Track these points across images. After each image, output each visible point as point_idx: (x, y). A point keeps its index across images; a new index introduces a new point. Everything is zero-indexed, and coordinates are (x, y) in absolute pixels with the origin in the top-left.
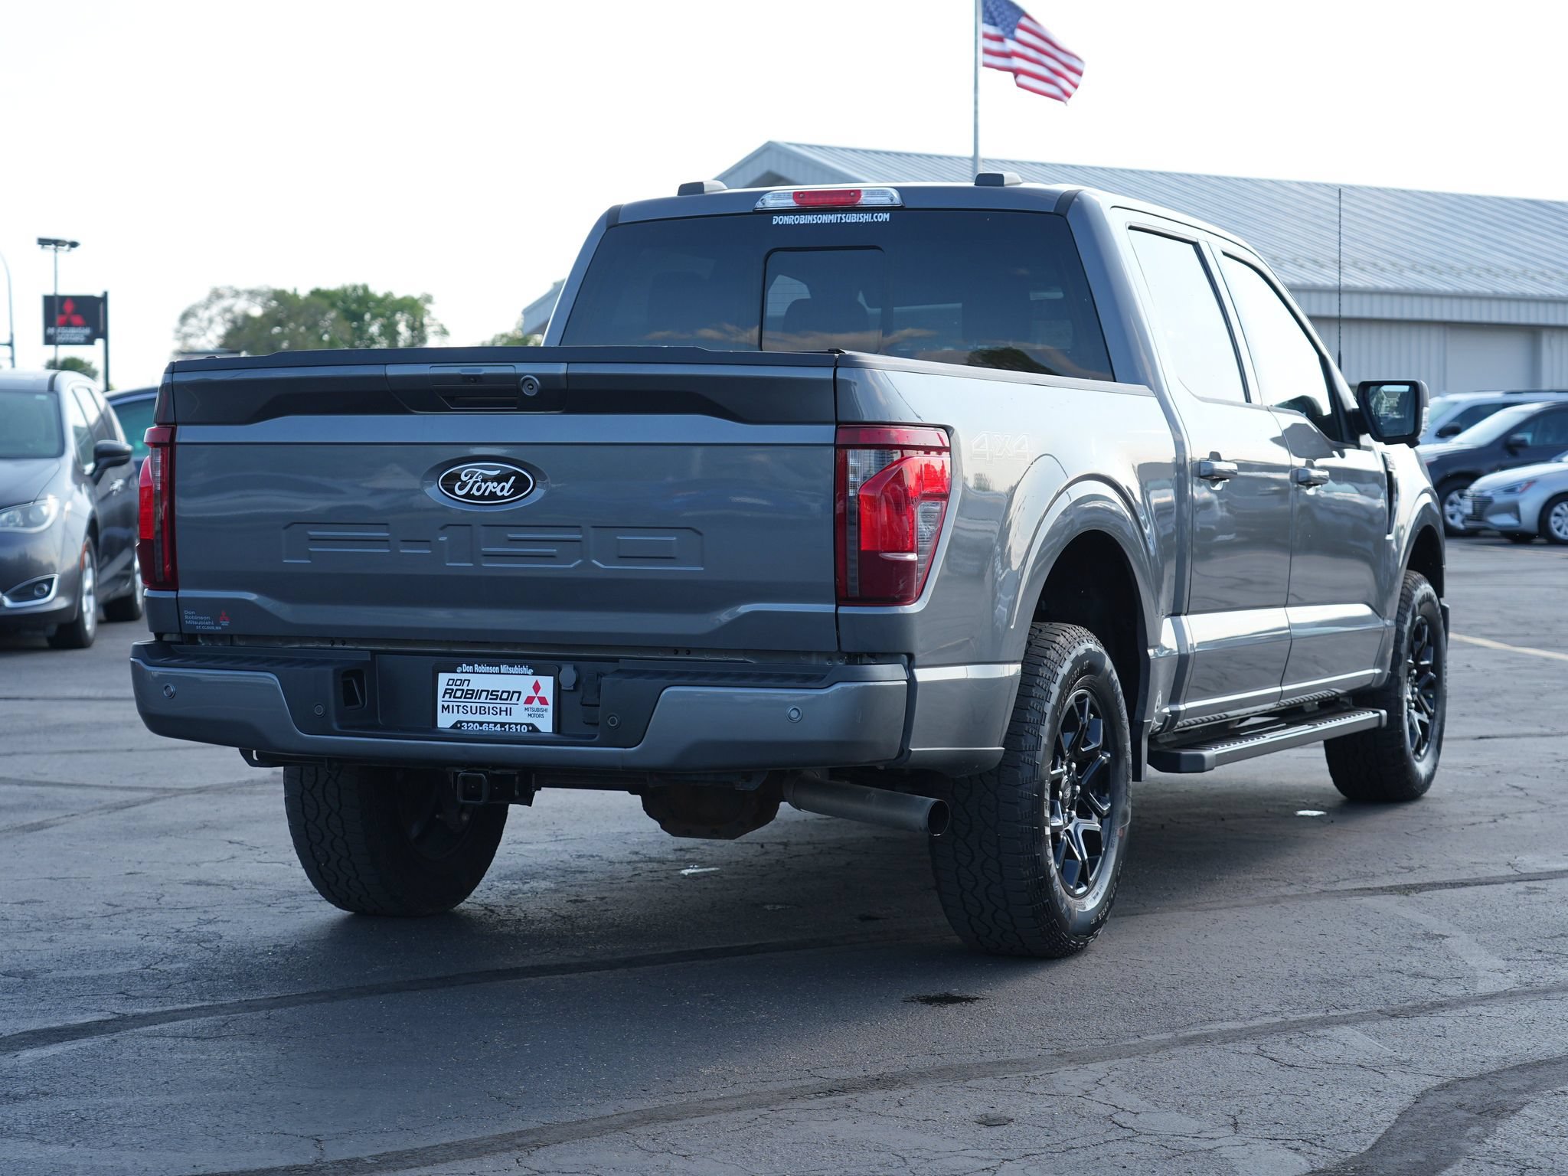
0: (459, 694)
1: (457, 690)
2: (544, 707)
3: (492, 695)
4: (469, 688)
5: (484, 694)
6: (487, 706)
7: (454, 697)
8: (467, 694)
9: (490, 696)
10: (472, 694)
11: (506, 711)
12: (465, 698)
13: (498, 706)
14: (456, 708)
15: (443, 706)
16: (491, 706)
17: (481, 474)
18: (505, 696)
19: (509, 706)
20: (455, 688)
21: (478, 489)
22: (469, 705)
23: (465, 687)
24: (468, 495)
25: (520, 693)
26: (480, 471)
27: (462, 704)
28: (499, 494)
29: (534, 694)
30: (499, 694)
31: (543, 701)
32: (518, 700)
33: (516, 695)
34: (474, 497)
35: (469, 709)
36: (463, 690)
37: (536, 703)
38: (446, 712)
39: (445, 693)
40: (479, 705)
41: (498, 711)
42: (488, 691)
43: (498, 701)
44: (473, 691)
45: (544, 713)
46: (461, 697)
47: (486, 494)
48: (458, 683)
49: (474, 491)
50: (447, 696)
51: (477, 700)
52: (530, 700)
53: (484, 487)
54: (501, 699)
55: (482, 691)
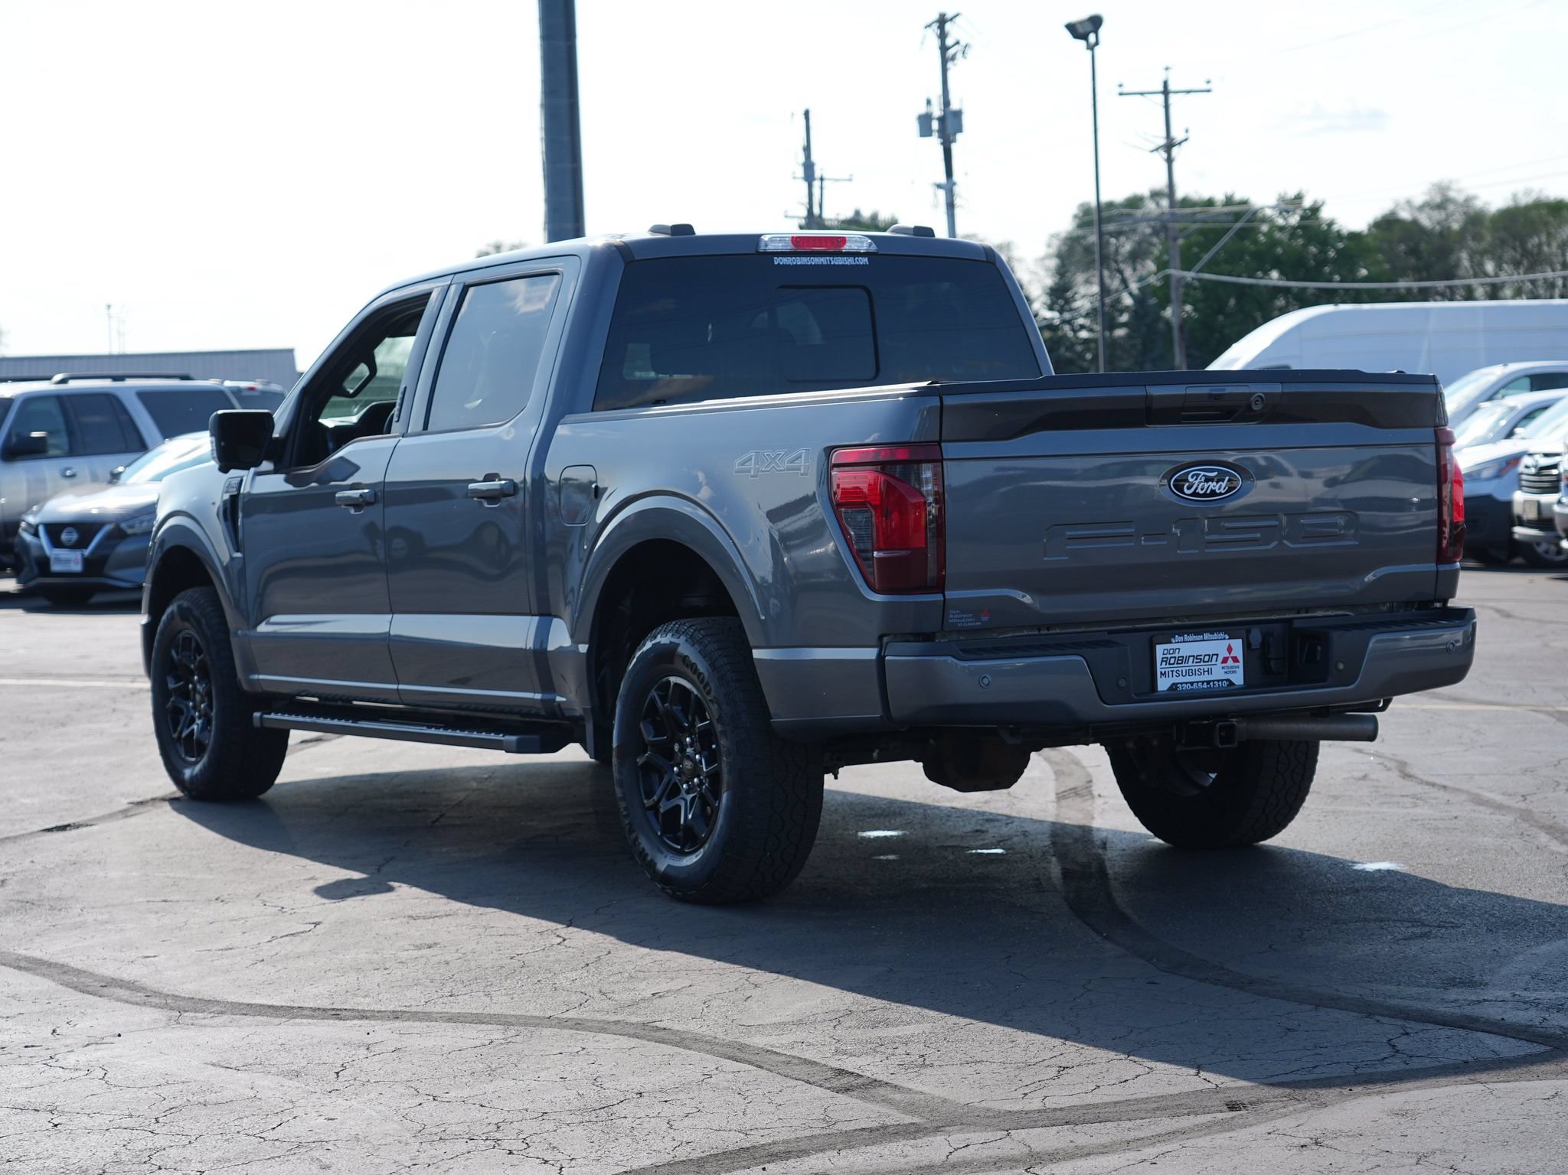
0: (1172, 661)
1: (1171, 658)
2: (1236, 664)
3: (1197, 659)
4: (1180, 655)
5: (1191, 658)
6: (1193, 668)
7: (1170, 664)
8: (1178, 660)
9: (1195, 660)
10: (1182, 660)
11: (1208, 671)
12: (1177, 663)
13: (1202, 667)
14: (1170, 673)
15: (1161, 672)
16: (1197, 668)
17: (1204, 475)
18: (1207, 658)
19: (1210, 667)
20: (1169, 656)
21: (1202, 489)
22: (1180, 669)
23: (1177, 655)
24: (1195, 494)
25: (1217, 655)
26: (1202, 473)
27: (1175, 669)
28: (1218, 491)
29: (1228, 655)
30: (1202, 657)
31: (1235, 659)
32: (1216, 660)
33: (1215, 657)
34: (1199, 495)
35: (1180, 673)
36: (1175, 657)
37: (1230, 662)
38: (1163, 677)
39: (1162, 661)
40: (1188, 668)
41: (1202, 671)
42: (1194, 656)
43: (1202, 663)
44: (1183, 657)
45: (1237, 669)
46: (1174, 664)
47: (1208, 492)
48: (1171, 651)
49: (1199, 490)
50: (1164, 663)
51: (1186, 665)
52: (1225, 660)
53: (1206, 486)
54: (1204, 662)
55: (1190, 656)
